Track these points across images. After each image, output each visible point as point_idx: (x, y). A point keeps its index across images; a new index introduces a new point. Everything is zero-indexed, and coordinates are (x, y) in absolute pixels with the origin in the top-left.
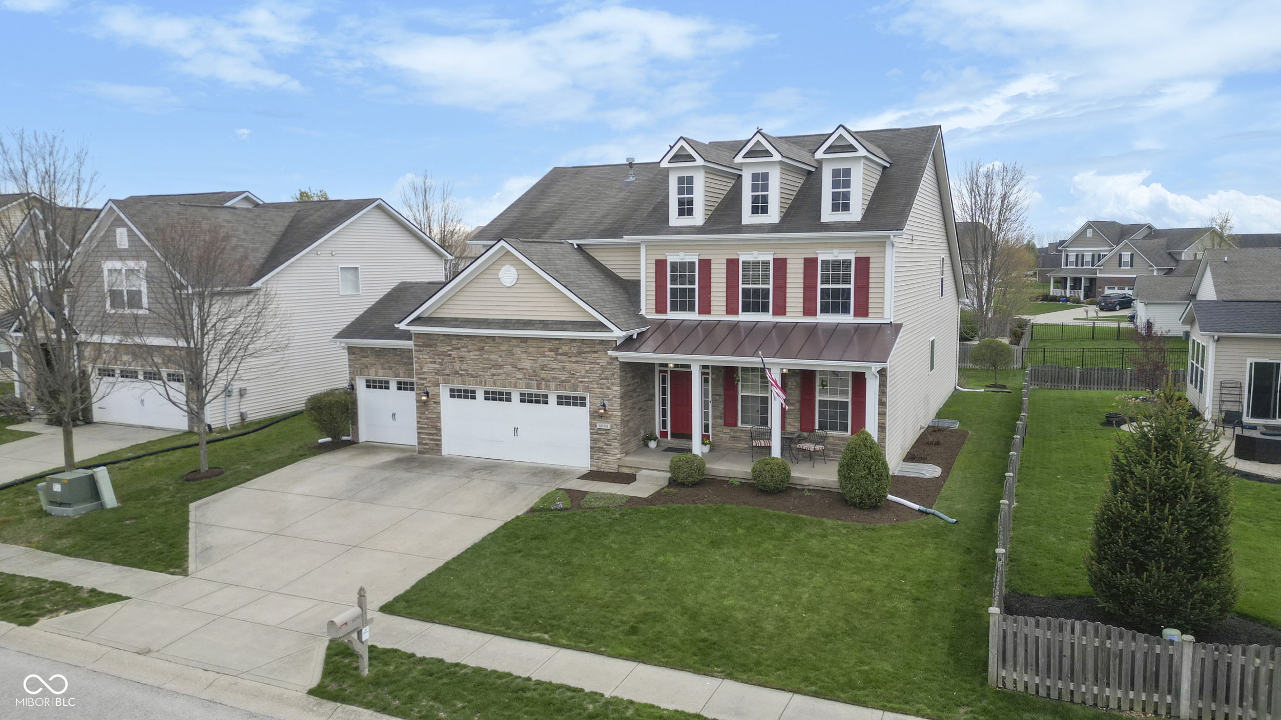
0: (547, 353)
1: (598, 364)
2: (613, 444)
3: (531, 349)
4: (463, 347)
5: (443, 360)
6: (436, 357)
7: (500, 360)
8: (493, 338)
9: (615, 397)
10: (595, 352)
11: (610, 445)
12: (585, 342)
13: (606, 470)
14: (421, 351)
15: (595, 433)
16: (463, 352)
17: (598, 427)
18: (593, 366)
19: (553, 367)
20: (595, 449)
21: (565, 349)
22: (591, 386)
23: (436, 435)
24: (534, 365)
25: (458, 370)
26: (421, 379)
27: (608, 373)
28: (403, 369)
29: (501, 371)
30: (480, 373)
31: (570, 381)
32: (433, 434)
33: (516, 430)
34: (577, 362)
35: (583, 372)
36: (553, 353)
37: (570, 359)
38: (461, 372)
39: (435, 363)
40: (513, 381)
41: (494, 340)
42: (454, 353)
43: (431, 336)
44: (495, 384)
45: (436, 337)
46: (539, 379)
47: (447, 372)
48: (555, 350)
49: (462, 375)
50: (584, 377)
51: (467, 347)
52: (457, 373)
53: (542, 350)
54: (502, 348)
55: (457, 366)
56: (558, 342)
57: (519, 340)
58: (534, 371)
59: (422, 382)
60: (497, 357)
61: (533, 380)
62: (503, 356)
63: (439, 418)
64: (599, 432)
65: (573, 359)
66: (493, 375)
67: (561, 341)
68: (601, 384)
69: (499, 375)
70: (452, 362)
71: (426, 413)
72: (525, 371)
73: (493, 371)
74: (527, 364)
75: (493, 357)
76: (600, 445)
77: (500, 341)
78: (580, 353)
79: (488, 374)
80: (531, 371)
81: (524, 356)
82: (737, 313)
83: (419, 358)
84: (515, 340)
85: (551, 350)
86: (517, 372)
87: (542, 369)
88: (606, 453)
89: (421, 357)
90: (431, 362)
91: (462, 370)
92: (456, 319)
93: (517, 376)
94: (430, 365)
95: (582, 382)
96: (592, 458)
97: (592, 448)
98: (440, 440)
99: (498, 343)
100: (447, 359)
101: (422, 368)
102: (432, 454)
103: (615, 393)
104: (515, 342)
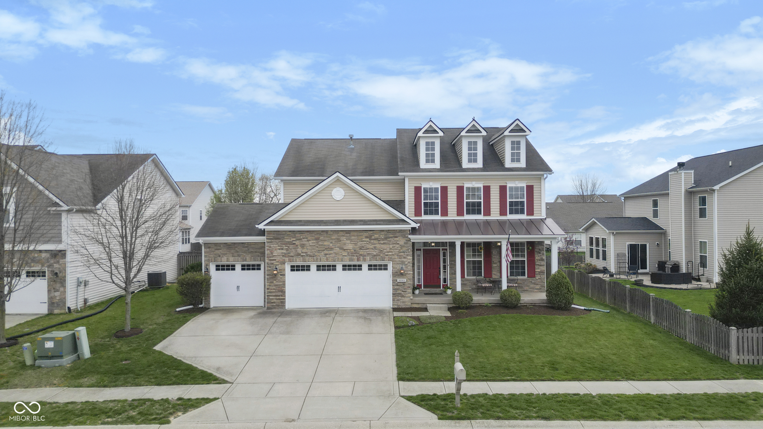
0: (363, 239)
1: (398, 244)
2: (407, 291)
3: (353, 237)
4: (304, 238)
5: (288, 247)
6: (284, 246)
7: (331, 245)
8: (327, 232)
9: (409, 263)
10: (397, 237)
11: (406, 292)
12: (390, 231)
13: (403, 307)
14: (272, 242)
15: (395, 284)
16: (304, 241)
17: (398, 281)
18: (395, 245)
19: (368, 247)
20: (395, 295)
21: (376, 236)
22: (393, 257)
23: (282, 296)
24: (355, 247)
25: (300, 252)
26: (271, 260)
27: (404, 249)
28: (250, 256)
29: (331, 252)
30: (316, 254)
31: (379, 255)
32: (279, 296)
33: (339, 288)
34: (384, 243)
35: (388, 249)
36: (368, 239)
37: (380, 242)
38: (302, 254)
39: (282, 249)
40: (340, 257)
41: (327, 233)
42: (297, 243)
43: (280, 232)
44: (327, 260)
45: (284, 233)
46: (358, 255)
47: (292, 254)
48: (370, 237)
49: (302, 256)
50: (388, 252)
51: (306, 238)
52: (299, 255)
53: (360, 237)
54: (333, 238)
55: (299, 250)
56: (372, 232)
57: (345, 233)
58: (355, 251)
59: (272, 262)
60: (329, 243)
61: (354, 256)
62: (333, 242)
63: (284, 284)
64: (399, 284)
65: (382, 242)
66: (326, 254)
67: (374, 232)
68: (400, 256)
69: (330, 254)
70: (295, 248)
71: (275, 282)
72: (348, 251)
73: (326, 252)
74: (350, 246)
75: (326, 243)
76: (399, 292)
77: (332, 233)
78: (386, 238)
79: (322, 254)
80: (353, 251)
81: (349, 242)
82: (463, 215)
83: (270, 247)
84: (342, 233)
85: (367, 237)
86: (343, 252)
87: (361, 249)
88: (403, 296)
89: (272, 246)
90: (279, 249)
91: (302, 253)
92: (300, 221)
93: (343, 254)
94: (279, 251)
95: (387, 255)
96: (393, 300)
97: (393, 294)
98: (284, 299)
99: (330, 235)
100: (291, 247)
101: (272, 253)
102: (278, 309)
103: (409, 260)
104: (341, 233)
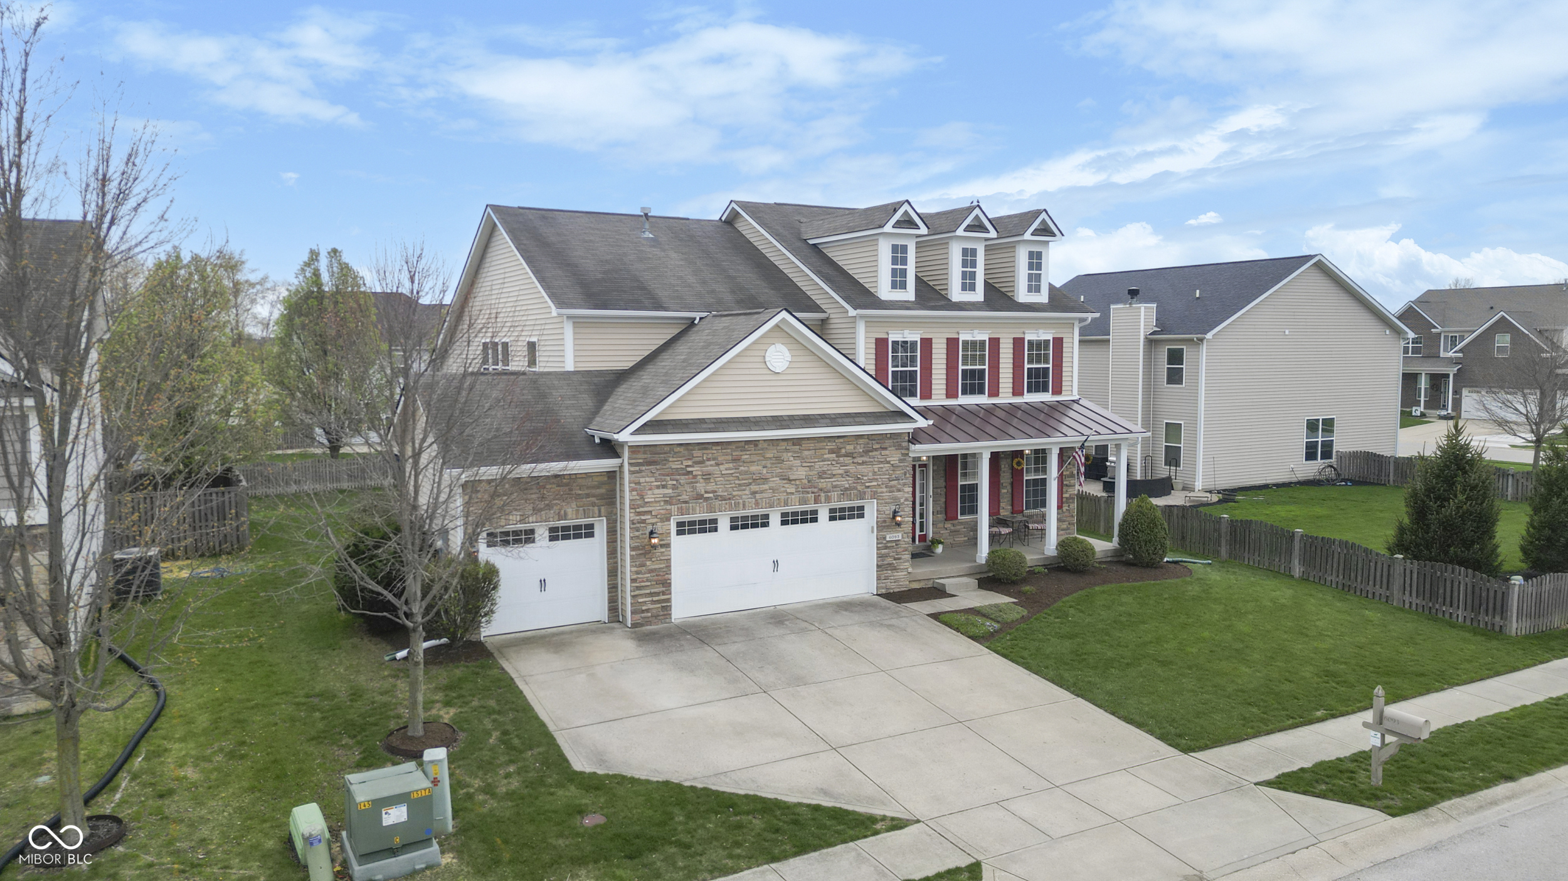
0: (825, 456)
1: (888, 462)
2: (903, 557)
3: (806, 453)
4: (709, 460)
5: (677, 480)
6: (668, 478)
7: (765, 471)
8: (754, 443)
9: (906, 500)
10: (885, 449)
11: (899, 559)
12: (873, 437)
13: (896, 590)
14: (640, 471)
15: (883, 546)
16: (710, 467)
17: (888, 539)
18: (882, 466)
19: (834, 473)
20: (883, 567)
21: (850, 448)
22: (879, 490)
23: (664, 593)
24: (811, 473)
25: (703, 492)
26: (639, 514)
27: (899, 472)
28: (574, 505)
29: (766, 487)
30: (734, 493)
31: (856, 488)
32: (657, 594)
33: (776, 563)
34: (863, 463)
35: (870, 474)
36: (834, 455)
37: (855, 461)
38: (706, 495)
39: (664, 487)
40: (783, 497)
41: (756, 445)
42: (696, 469)
43: (658, 449)
44: (757, 504)
45: (667, 449)
46: (816, 490)
47: (684, 497)
48: (836, 451)
49: (707, 499)
50: (871, 481)
51: (714, 459)
52: (699, 497)
53: (819, 452)
54: (768, 455)
55: (701, 487)
56: (841, 440)
57: (790, 443)
58: (809, 482)
59: (643, 518)
60: (760, 468)
61: (808, 493)
62: (769, 466)
63: (669, 567)
64: (889, 545)
65: (860, 460)
66: (754, 493)
67: (846, 439)
68: (891, 487)
69: (762, 492)
70: (692, 483)
71: (648, 563)
72: (798, 482)
73: (754, 488)
74: (801, 473)
75: (753, 468)
76: (889, 560)
77: (765, 445)
78: (866, 452)
79: (747, 492)
80: (805, 481)
81: (798, 462)
82: (957, 397)
83: (639, 483)
84: (785, 443)
85: (831, 452)
86: (787, 486)
87: (820, 477)
88: (895, 569)
89: (642, 480)
90: (658, 487)
91: (706, 492)
92: (702, 421)
93: (788, 490)
94: (657, 491)
95: (868, 487)
96: (878, 578)
97: (878, 566)
98: (669, 600)
99: (762, 449)
100: (683, 479)
101: (642, 498)
102: (656, 624)
103: (906, 495)
104: (784, 445)
